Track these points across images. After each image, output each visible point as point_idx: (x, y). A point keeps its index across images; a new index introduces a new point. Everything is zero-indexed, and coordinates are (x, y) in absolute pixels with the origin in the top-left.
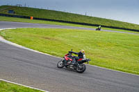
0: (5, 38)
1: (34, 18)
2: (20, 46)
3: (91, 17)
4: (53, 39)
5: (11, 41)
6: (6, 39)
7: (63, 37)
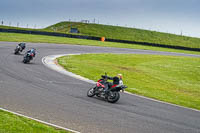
0: (65, 67)
1: (106, 40)
2: (87, 80)
3: (188, 38)
4: (134, 69)
5: (73, 72)
6: (67, 69)
7: (147, 66)
